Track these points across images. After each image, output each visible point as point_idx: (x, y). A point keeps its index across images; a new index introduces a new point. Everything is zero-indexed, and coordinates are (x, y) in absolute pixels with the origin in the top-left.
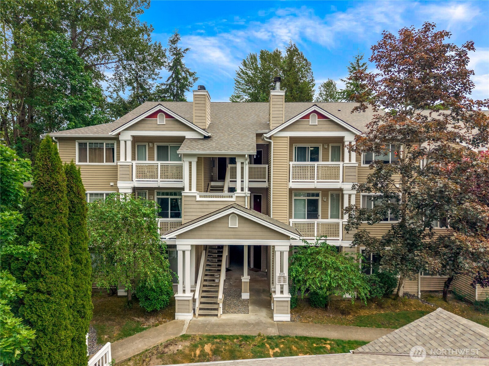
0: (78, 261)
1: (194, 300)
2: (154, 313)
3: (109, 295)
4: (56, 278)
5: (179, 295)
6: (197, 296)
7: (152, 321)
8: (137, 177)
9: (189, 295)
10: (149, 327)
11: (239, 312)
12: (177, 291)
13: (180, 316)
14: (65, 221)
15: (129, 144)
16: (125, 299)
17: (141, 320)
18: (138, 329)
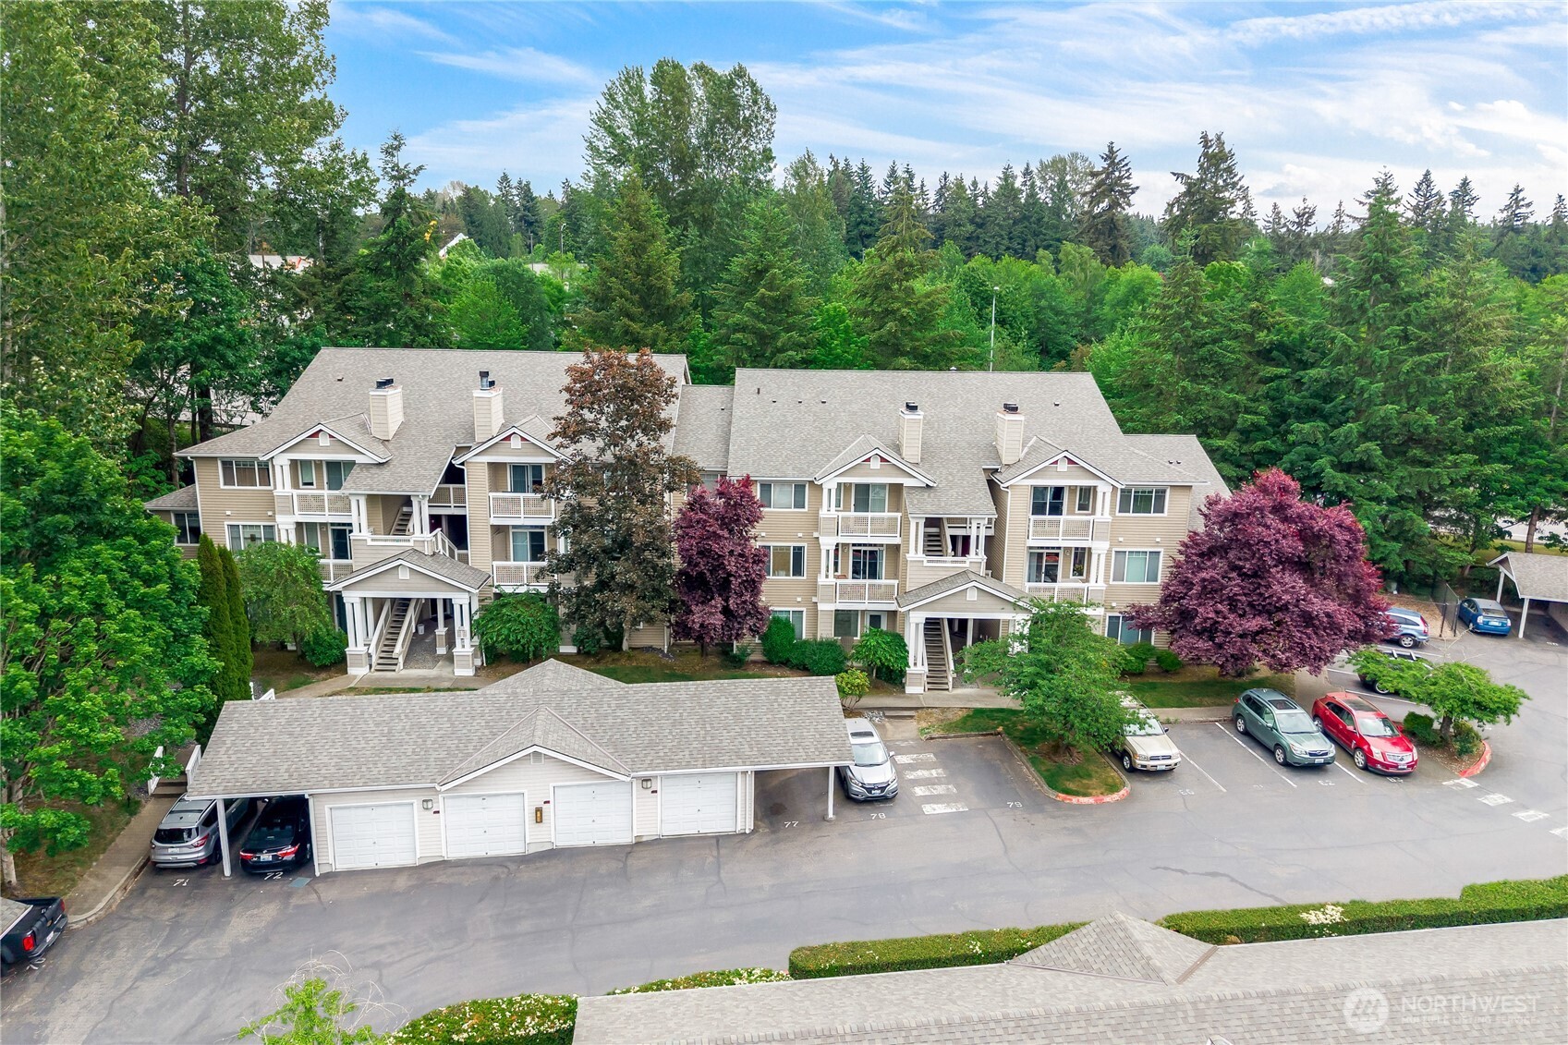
0: (238, 623)
1: (370, 656)
2: (324, 668)
3: (278, 649)
4: (222, 636)
5: (350, 650)
6: (372, 650)
7: (323, 675)
8: (300, 510)
9: (361, 649)
10: (318, 681)
11: (425, 667)
12: (347, 646)
13: (351, 671)
14: (224, 594)
15: (287, 470)
16: (295, 655)
17: (311, 674)
18: (306, 682)
